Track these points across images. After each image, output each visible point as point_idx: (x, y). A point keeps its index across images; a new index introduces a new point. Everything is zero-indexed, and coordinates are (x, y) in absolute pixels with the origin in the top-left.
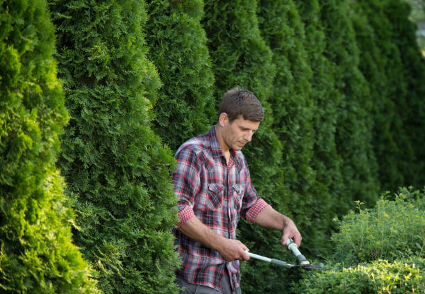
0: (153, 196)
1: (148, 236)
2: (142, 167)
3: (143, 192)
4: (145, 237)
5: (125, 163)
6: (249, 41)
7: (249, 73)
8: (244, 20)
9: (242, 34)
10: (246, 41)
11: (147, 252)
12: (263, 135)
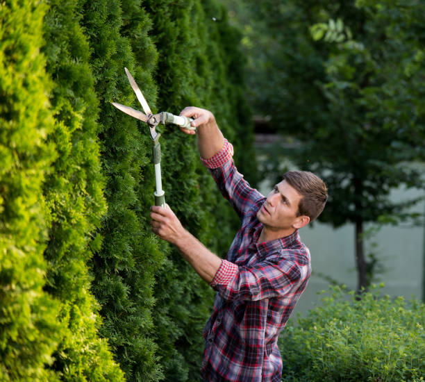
0: (132, 295)
1: (129, 344)
2: (126, 259)
3: (125, 289)
4: (127, 345)
5: (108, 253)
6: (182, 96)
7: (180, 137)
8: (178, 72)
9: (176, 88)
10: (180, 97)
11: (128, 362)
12: (192, 214)
